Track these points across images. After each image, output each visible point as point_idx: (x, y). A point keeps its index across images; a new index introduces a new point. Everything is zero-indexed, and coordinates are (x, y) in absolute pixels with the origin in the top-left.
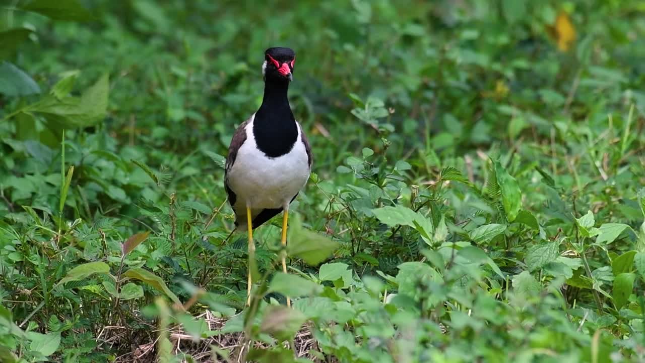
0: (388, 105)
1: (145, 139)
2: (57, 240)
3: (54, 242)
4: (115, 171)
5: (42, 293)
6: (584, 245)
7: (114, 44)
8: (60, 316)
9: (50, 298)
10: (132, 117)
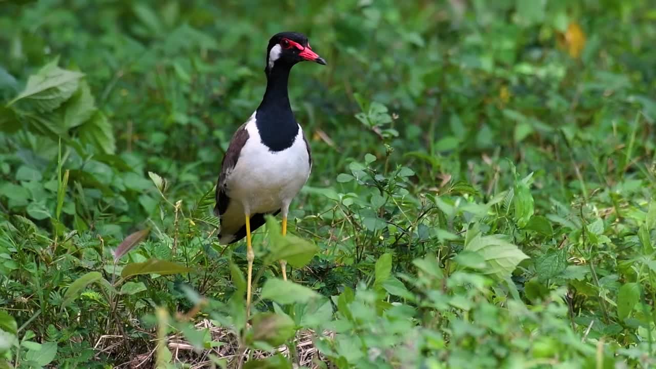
0: (391, 111)
1: (144, 145)
2: (53, 248)
3: (50, 250)
4: (113, 178)
5: (38, 302)
6: (592, 252)
7: (112, 49)
8: (57, 325)
9: (46, 307)
10: (130, 124)
